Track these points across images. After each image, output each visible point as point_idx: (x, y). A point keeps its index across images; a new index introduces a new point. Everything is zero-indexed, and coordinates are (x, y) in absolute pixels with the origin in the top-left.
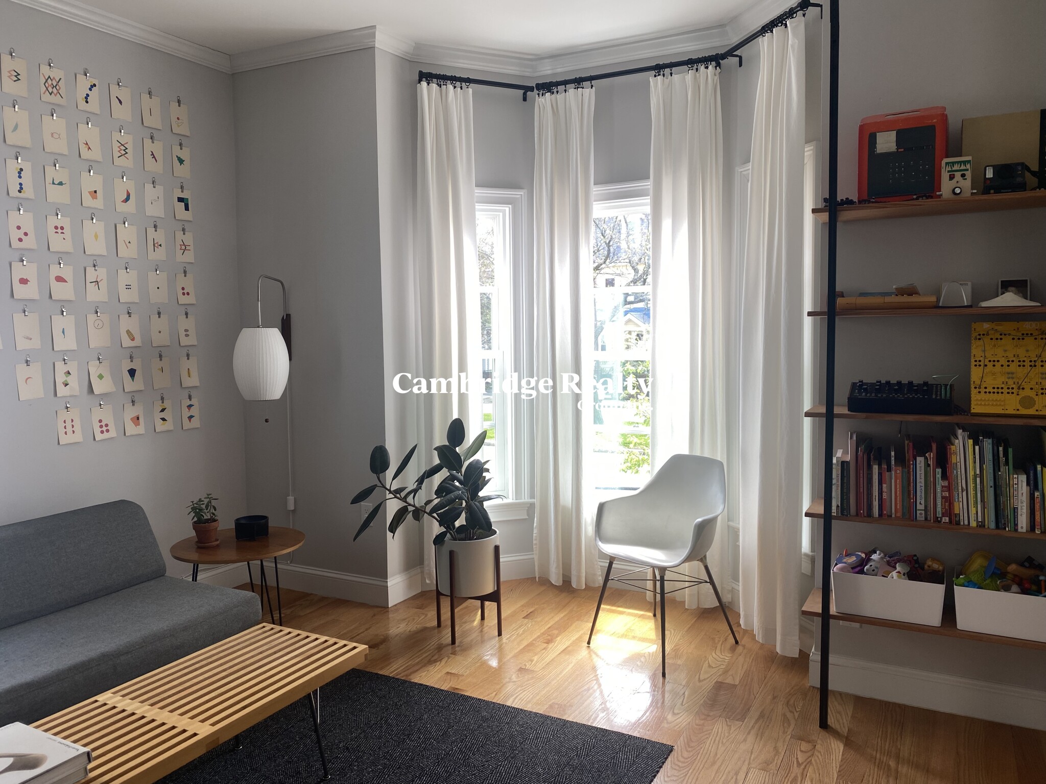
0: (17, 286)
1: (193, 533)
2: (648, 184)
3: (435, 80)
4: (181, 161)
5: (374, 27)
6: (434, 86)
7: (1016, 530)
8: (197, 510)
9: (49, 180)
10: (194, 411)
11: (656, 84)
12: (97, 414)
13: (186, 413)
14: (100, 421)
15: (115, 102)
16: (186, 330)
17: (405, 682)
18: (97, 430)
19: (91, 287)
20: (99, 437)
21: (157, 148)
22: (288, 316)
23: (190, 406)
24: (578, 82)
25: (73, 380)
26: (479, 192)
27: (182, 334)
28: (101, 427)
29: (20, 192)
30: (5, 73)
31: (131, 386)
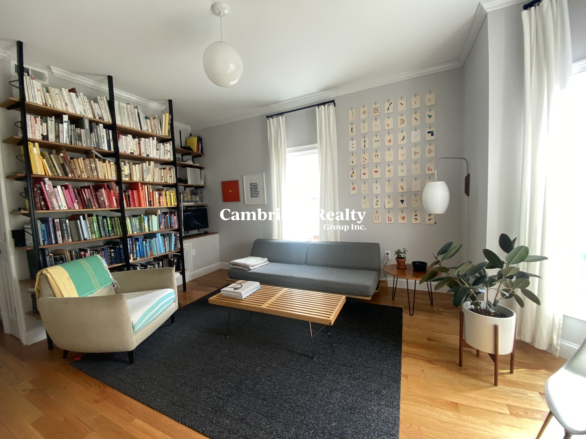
0: (362, 176)
4: (430, 116)
9: (374, 141)
10: (432, 217)
12: (387, 215)
13: (427, 217)
14: (388, 217)
15: (399, 105)
18: (387, 220)
19: (387, 173)
20: (388, 222)
21: (418, 115)
22: (469, 175)
23: (430, 215)
25: (379, 203)
28: (389, 219)
29: (364, 147)
30: (361, 113)
31: (401, 205)
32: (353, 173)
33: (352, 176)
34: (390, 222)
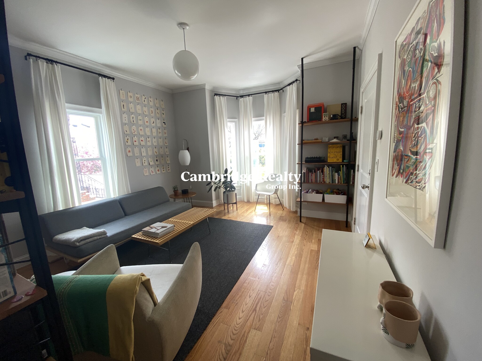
0: (134, 142)
1: (174, 193)
2: (264, 118)
3: (218, 95)
4: (163, 114)
5: (205, 84)
6: (218, 97)
7: (335, 183)
8: (174, 188)
9: (138, 119)
10: (169, 168)
11: (266, 96)
12: (151, 169)
13: (168, 169)
14: (152, 171)
15: (150, 101)
16: (167, 151)
17: (221, 219)
18: (151, 173)
19: (148, 142)
20: (152, 174)
21: (158, 111)
22: (188, 148)
23: (168, 167)
24: (249, 95)
25: (146, 162)
26: (228, 120)
27: (166, 152)
28: (152, 172)
29: (133, 122)
30: (129, 97)
31: (157, 163)
32: (128, 139)
33: (127, 142)
34: (153, 174)
